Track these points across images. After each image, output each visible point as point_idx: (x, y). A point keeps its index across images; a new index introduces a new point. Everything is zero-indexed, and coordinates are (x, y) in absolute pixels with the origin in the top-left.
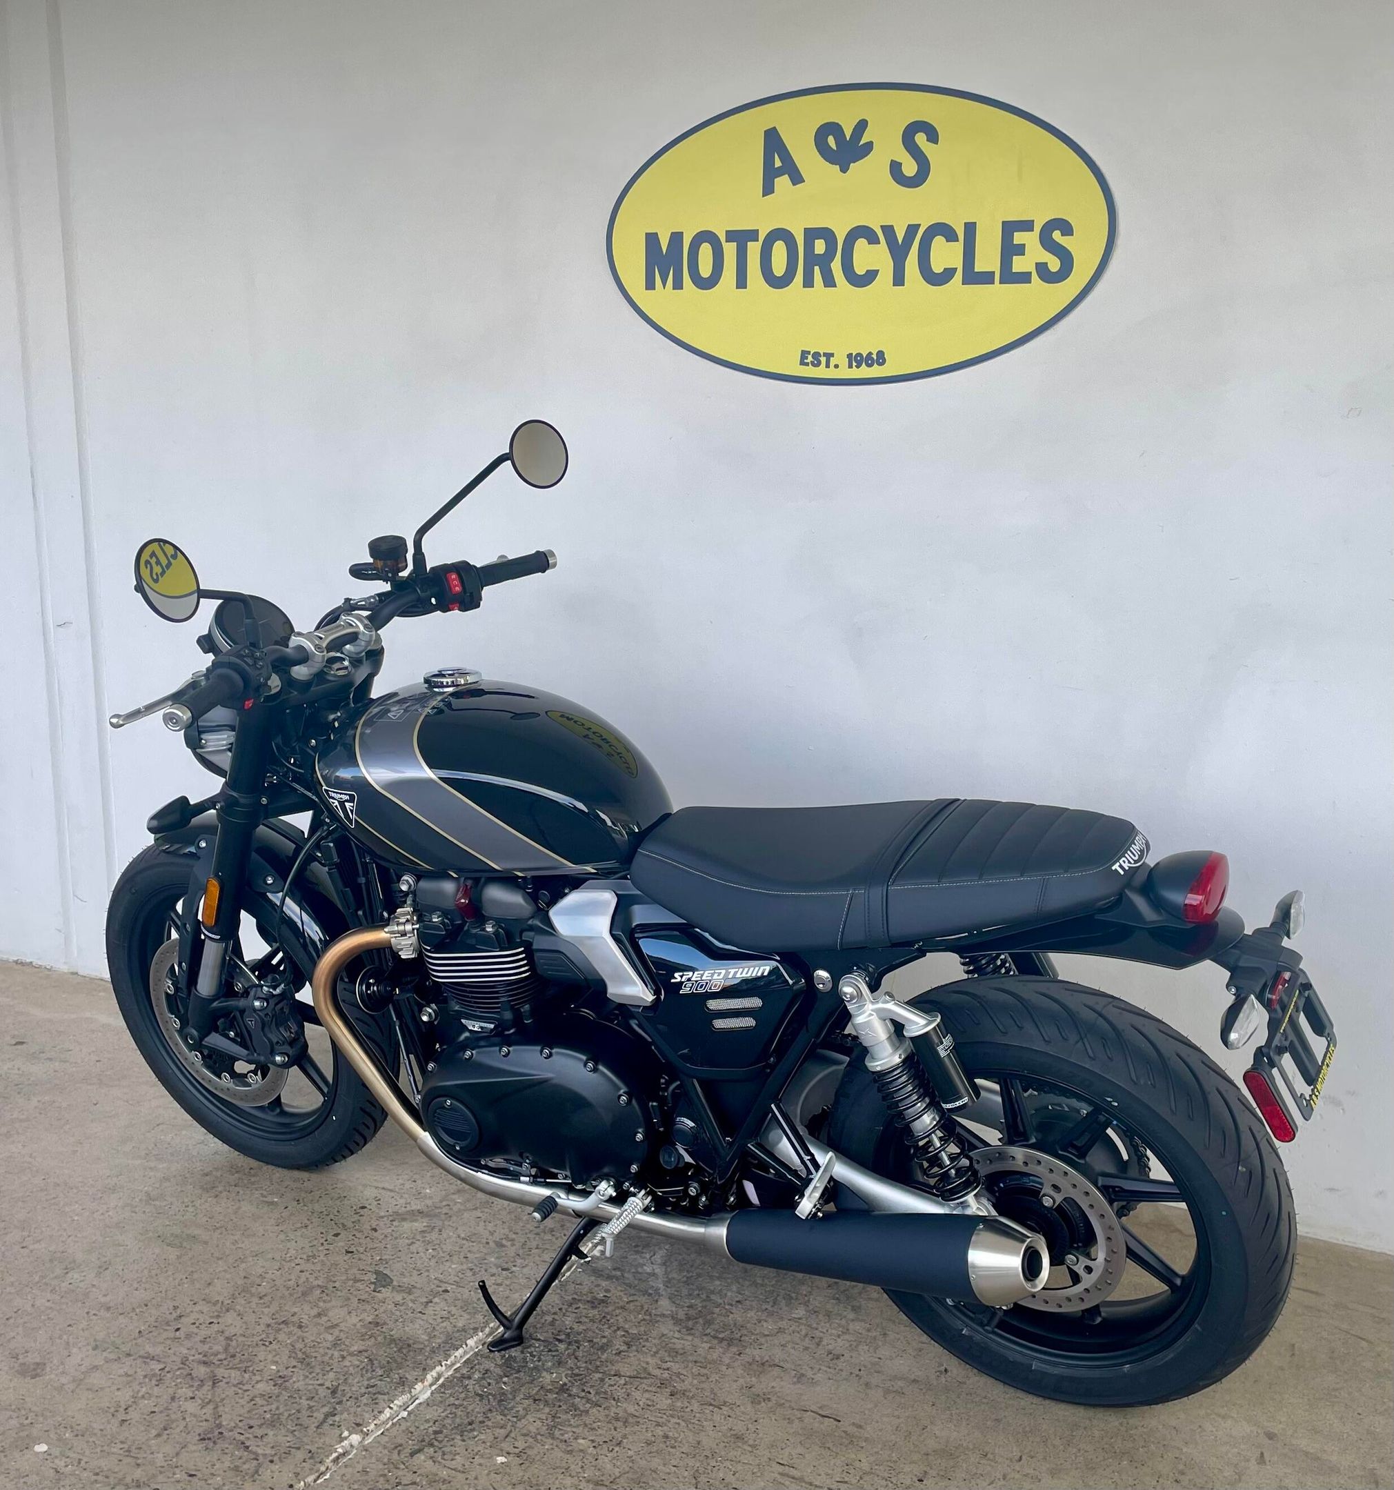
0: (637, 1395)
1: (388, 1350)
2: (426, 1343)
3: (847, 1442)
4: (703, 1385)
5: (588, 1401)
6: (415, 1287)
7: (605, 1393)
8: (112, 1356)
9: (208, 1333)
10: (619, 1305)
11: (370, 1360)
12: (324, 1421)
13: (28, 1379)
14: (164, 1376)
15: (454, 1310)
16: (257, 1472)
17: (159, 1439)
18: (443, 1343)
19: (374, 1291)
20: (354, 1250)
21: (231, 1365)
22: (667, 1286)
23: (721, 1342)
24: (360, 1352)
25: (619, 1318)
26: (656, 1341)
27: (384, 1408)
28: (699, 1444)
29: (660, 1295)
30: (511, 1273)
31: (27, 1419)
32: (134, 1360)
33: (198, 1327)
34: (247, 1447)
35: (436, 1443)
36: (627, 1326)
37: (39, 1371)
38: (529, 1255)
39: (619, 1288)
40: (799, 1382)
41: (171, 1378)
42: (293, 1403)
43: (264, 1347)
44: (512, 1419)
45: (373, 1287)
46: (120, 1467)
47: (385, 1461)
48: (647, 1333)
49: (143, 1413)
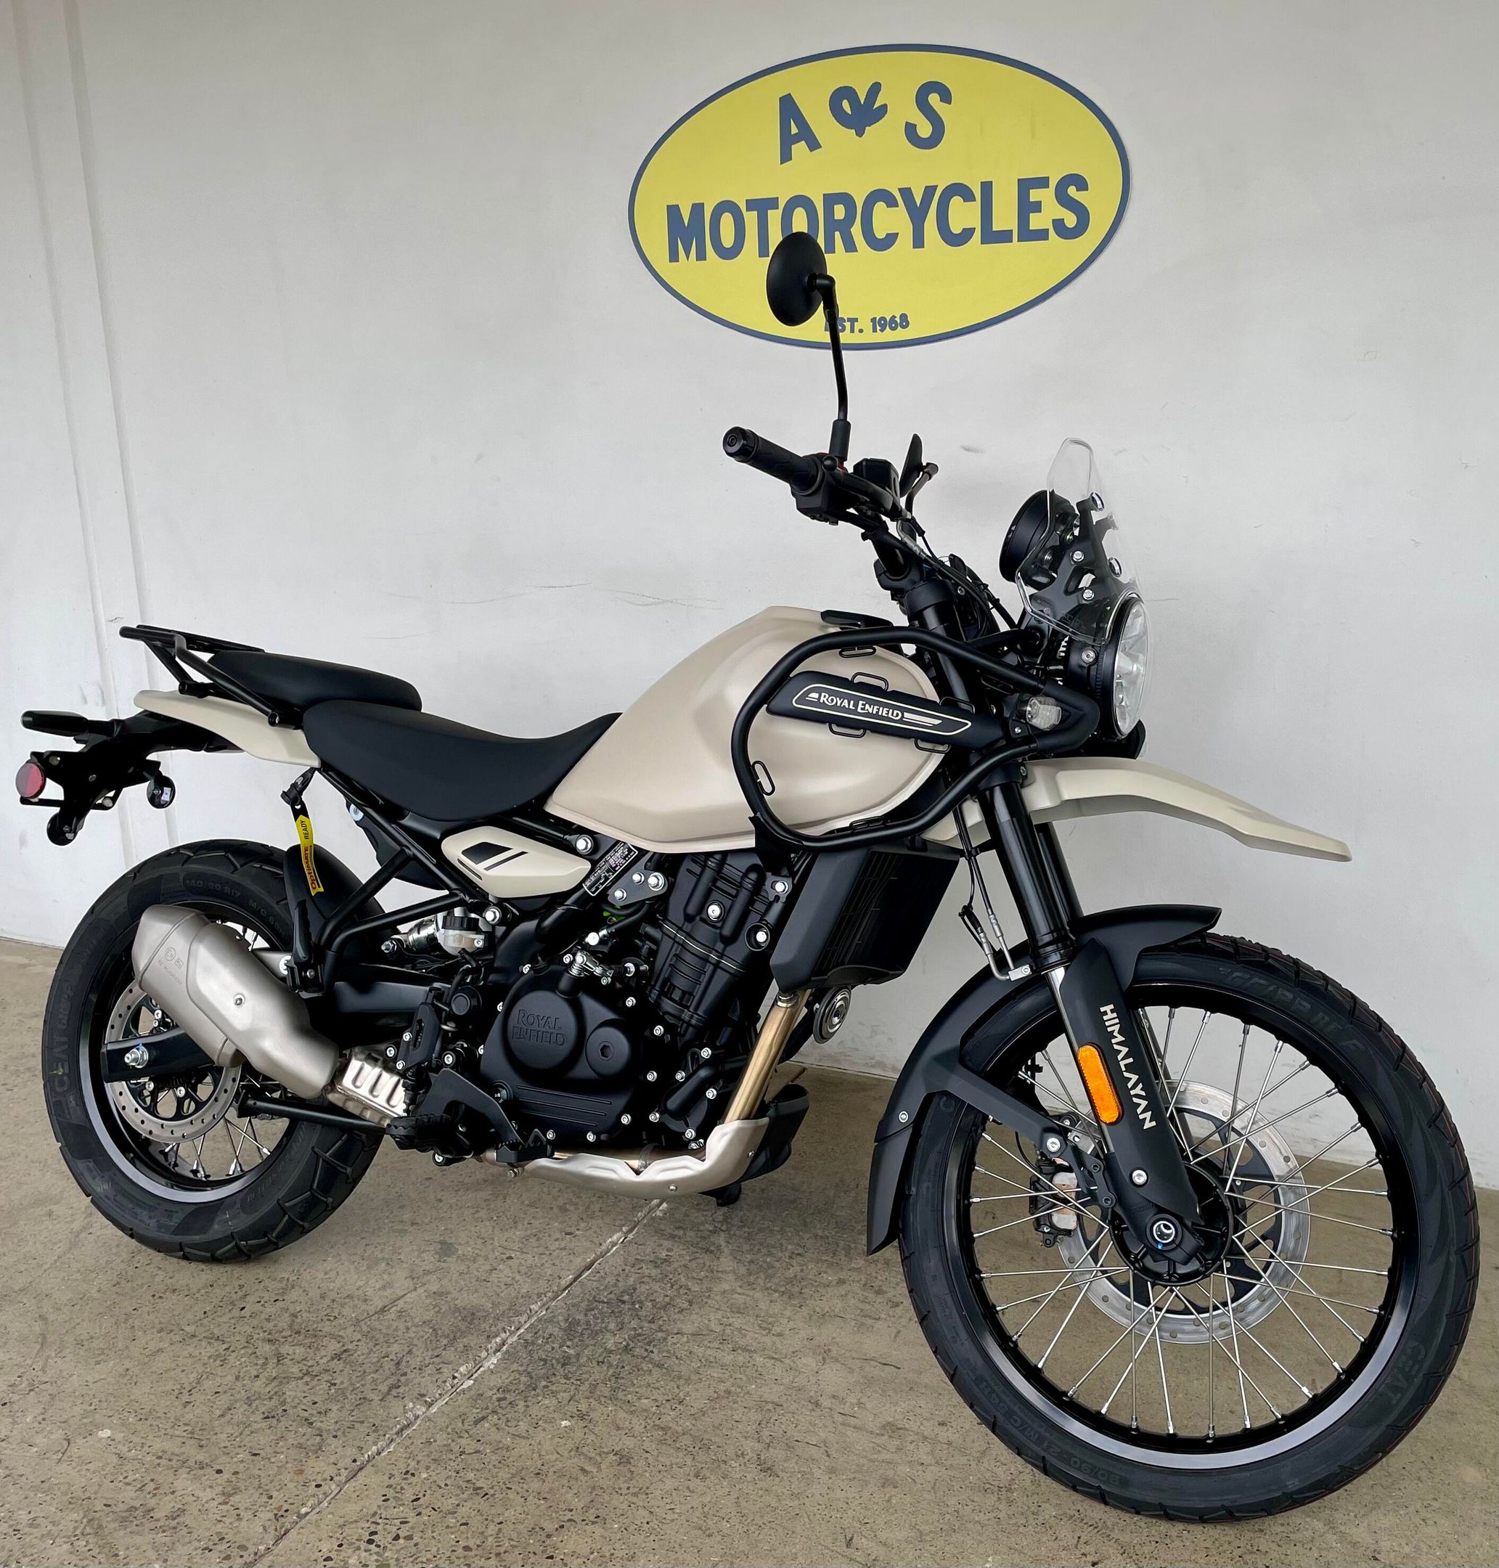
0: (699, 1351)
1: (452, 1320)
2: (491, 1310)
3: (907, 1389)
5: (651, 1360)
6: (480, 1256)
7: (668, 1351)
8: (178, 1338)
9: (273, 1310)
10: (683, 1263)
11: (435, 1330)
12: (388, 1393)
13: (93, 1365)
14: (230, 1355)
15: (518, 1277)
16: (320, 1448)
17: (223, 1419)
18: (507, 1309)
19: (439, 1261)
20: (418, 1220)
21: (295, 1341)
22: (728, 1243)
23: (782, 1295)
24: (424, 1322)
25: (681, 1276)
26: (718, 1298)
27: (448, 1377)
29: (721, 1252)
30: (575, 1237)
31: (91, 1405)
32: (200, 1340)
33: (263, 1305)
34: (312, 1423)
35: (500, 1411)
36: (689, 1284)
37: (102, 1357)
38: (592, 1218)
39: (681, 1247)
40: (858, 1331)
41: (236, 1357)
42: (357, 1377)
43: (328, 1323)
44: (575, 1382)
45: (437, 1257)
46: (183, 1449)
47: (449, 1430)
48: (710, 1290)
49: (206, 1395)
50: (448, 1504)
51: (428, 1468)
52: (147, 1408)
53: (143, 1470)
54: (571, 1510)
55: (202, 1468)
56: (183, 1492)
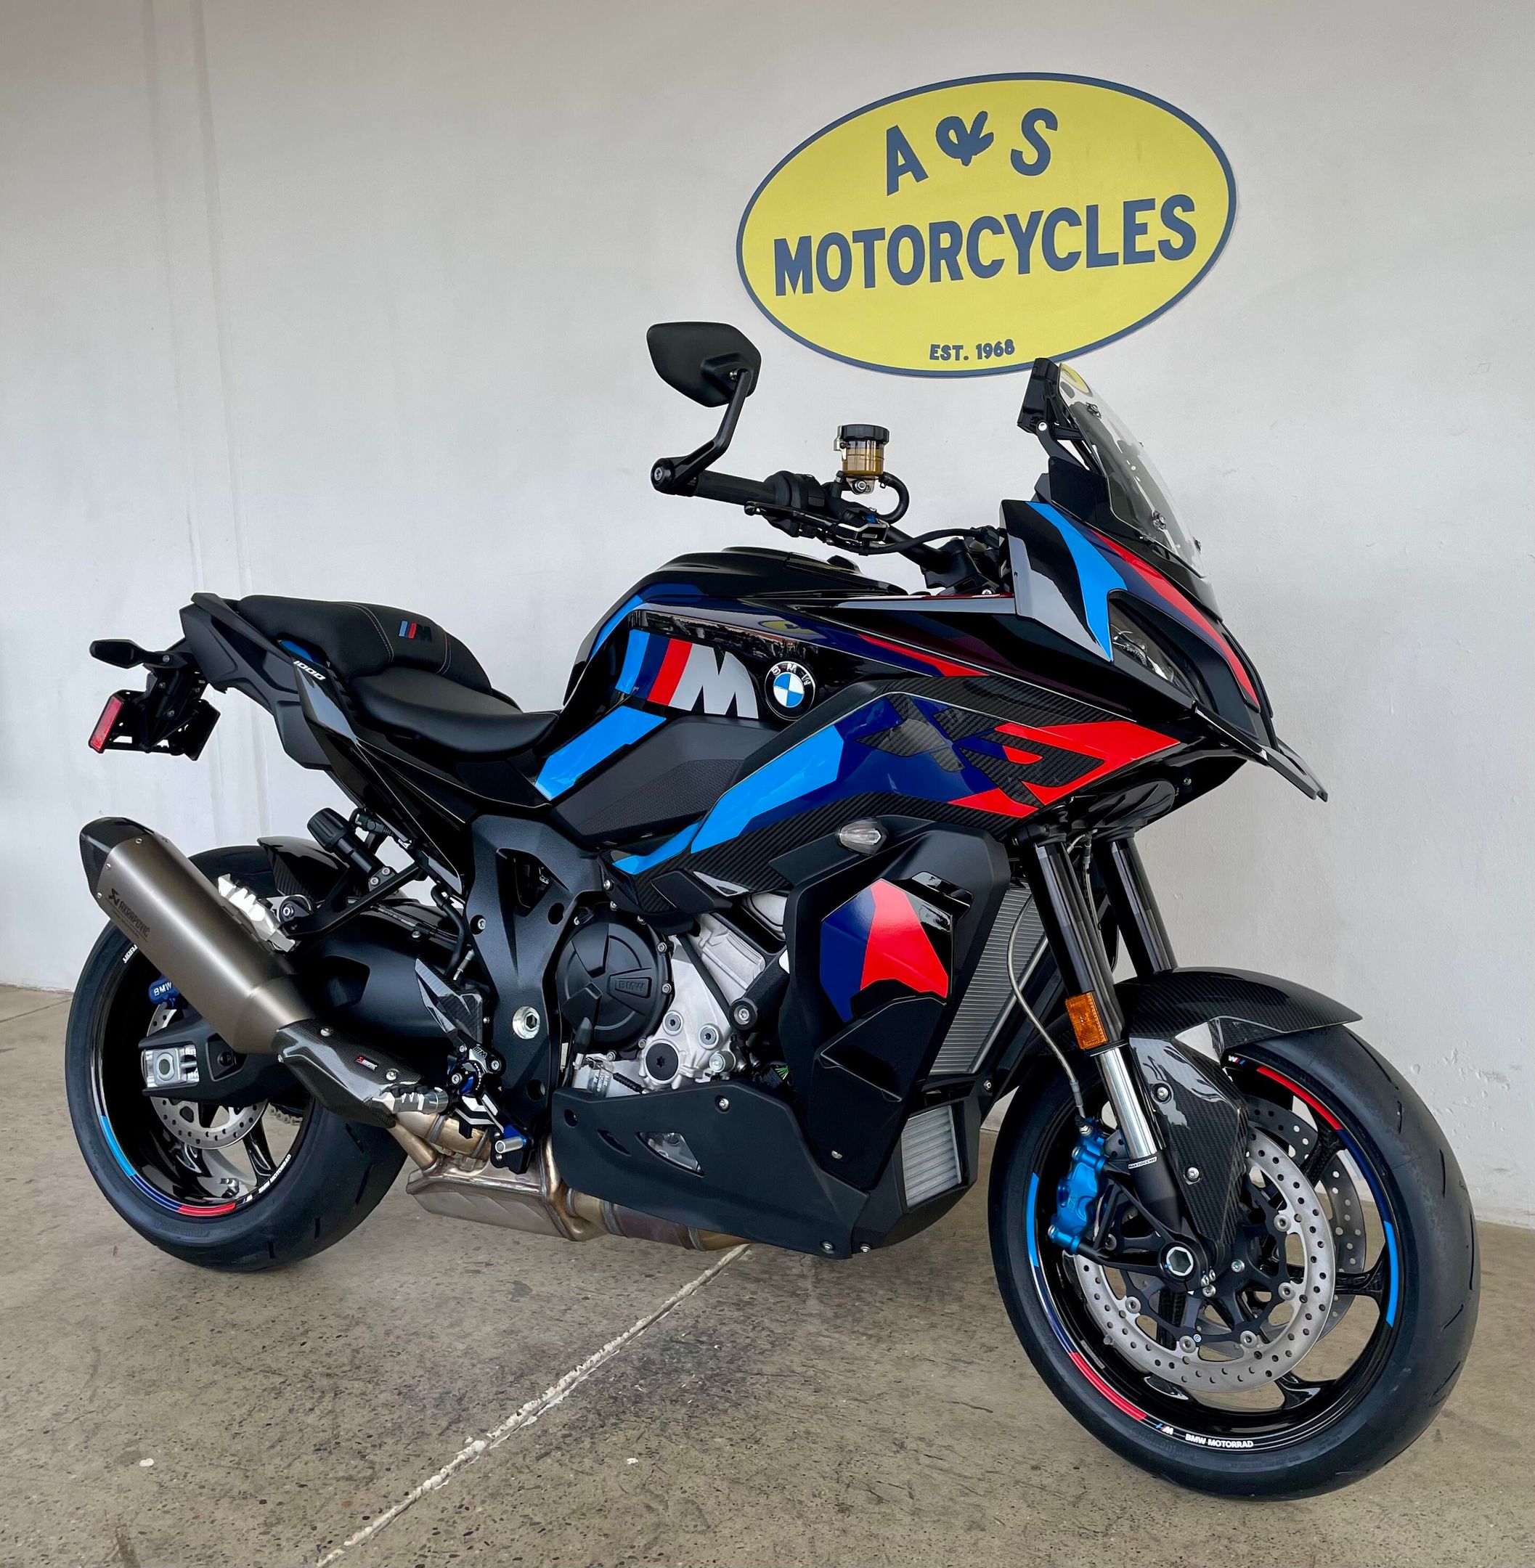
0: (780, 1392)
1: (521, 1358)
2: (562, 1349)
3: (999, 1432)
4: (849, 1381)
5: (727, 1400)
6: (555, 1296)
7: (746, 1391)
8: (235, 1371)
9: (335, 1345)
10: (765, 1306)
11: (501, 1367)
12: (447, 1428)
13: (142, 1396)
14: (284, 1389)
15: (592, 1316)
16: (372, 1480)
17: (272, 1451)
18: (579, 1348)
19: (512, 1300)
20: (493, 1261)
21: (355, 1376)
22: (816, 1287)
23: (870, 1339)
24: (491, 1360)
25: (764, 1319)
26: (802, 1340)
27: (512, 1414)
28: (842, 1438)
29: (808, 1295)
30: (654, 1279)
31: (136, 1434)
32: (256, 1374)
33: (324, 1341)
34: (365, 1456)
35: (564, 1446)
36: (772, 1326)
37: (153, 1388)
38: (673, 1261)
39: (766, 1290)
40: (950, 1374)
41: (292, 1390)
42: (416, 1411)
43: (392, 1358)
44: (646, 1420)
45: (510, 1296)
46: (228, 1480)
47: (509, 1465)
48: (793, 1332)
49: (258, 1426)
50: (501, 1540)
51: (483, 1502)
52: (193, 1440)
53: (185, 1499)
54: (633, 1547)
55: (246, 1498)
56: (224, 1521)
